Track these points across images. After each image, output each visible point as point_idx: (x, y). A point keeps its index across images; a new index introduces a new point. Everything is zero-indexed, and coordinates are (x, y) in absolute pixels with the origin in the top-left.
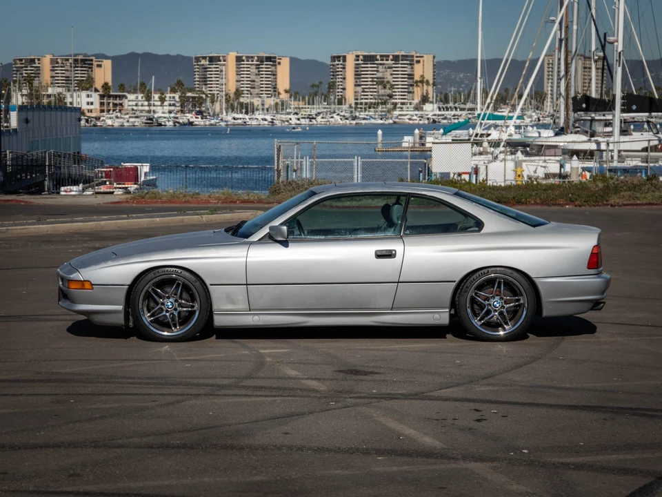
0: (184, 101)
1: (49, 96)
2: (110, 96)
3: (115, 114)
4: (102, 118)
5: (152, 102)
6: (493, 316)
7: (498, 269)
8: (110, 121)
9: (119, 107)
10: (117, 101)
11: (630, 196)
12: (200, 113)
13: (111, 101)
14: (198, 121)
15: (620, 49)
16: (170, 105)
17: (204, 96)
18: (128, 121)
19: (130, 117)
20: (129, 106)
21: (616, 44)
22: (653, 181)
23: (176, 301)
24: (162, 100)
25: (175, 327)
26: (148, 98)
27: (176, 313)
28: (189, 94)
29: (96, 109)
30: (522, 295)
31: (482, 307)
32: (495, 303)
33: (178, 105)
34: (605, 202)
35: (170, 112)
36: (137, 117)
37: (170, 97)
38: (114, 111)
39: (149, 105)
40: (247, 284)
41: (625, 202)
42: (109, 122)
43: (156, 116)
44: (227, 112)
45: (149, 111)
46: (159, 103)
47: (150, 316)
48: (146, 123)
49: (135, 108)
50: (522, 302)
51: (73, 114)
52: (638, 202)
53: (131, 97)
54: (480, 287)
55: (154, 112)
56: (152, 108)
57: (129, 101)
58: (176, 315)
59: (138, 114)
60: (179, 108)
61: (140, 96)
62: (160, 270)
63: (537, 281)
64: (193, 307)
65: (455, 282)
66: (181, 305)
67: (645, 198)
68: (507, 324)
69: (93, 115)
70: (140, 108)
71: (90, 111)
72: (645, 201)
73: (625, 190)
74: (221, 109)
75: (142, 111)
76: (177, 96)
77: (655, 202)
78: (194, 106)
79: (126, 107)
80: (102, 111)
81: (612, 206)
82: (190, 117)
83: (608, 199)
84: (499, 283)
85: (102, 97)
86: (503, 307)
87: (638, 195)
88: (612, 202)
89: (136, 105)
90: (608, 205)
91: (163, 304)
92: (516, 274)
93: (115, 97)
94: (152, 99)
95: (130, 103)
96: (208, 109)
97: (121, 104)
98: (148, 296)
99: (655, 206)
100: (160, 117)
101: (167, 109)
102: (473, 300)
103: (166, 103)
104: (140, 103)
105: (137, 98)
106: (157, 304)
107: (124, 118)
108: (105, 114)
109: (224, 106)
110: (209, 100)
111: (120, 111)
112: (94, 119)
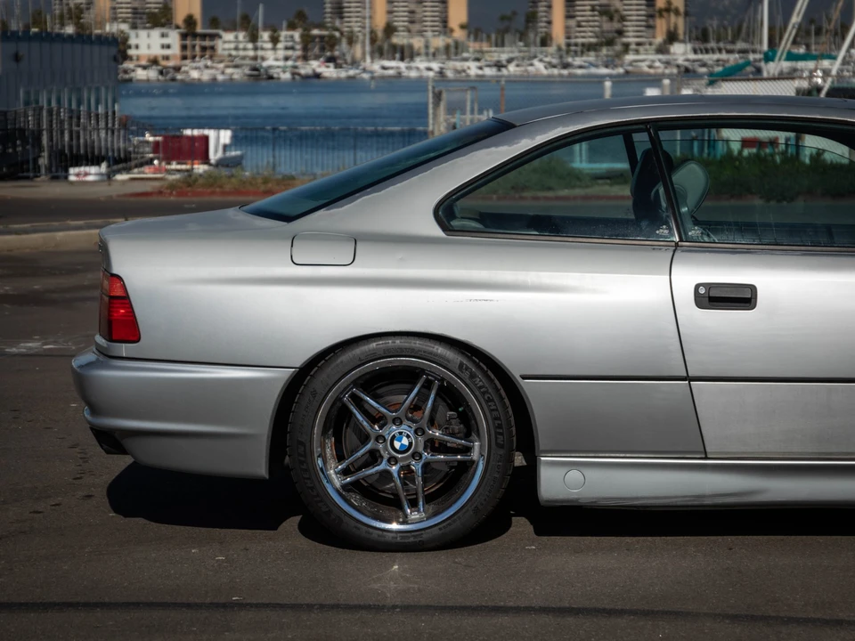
0: (307, 41)
2: (195, 36)
3: (201, 64)
4: (183, 69)
5: (259, 44)
8: (196, 72)
9: (209, 51)
10: (207, 43)
12: (331, 60)
13: (198, 42)
14: (329, 71)
16: (287, 48)
17: (337, 34)
18: (223, 73)
19: (227, 67)
20: (224, 49)
24: (275, 40)
26: (254, 38)
28: (315, 32)
29: (174, 56)
33: (298, 47)
35: (286, 59)
36: (236, 66)
37: (286, 37)
38: (202, 57)
39: (256, 49)
42: (195, 74)
43: (265, 64)
44: (372, 62)
45: (255, 58)
46: (269, 45)
48: (250, 76)
49: (234, 53)
53: (229, 36)
55: (263, 59)
56: (260, 53)
57: (225, 42)
59: (238, 61)
60: (299, 53)
61: (241, 35)
69: (171, 63)
70: (242, 53)
71: (167, 58)
74: (364, 54)
75: (244, 58)
76: (297, 35)
78: (323, 49)
79: (220, 51)
80: (184, 58)
82: (315, 65)
85: (184, 36)
89: (236, 49)
93: (204, 37)
94: (259, 40)
95: (227, 46)
96: (344, 55)
97: (213, 48)
100: (270, 67)
101: (281, 53)
103: (280, 45)
104: (241, 46)
105: (236, 37)
107: (217, 69)
108: (187, 62)
109: (368, 48)
110: (344, 42)
111: (211, 57)
112: (171, 70)
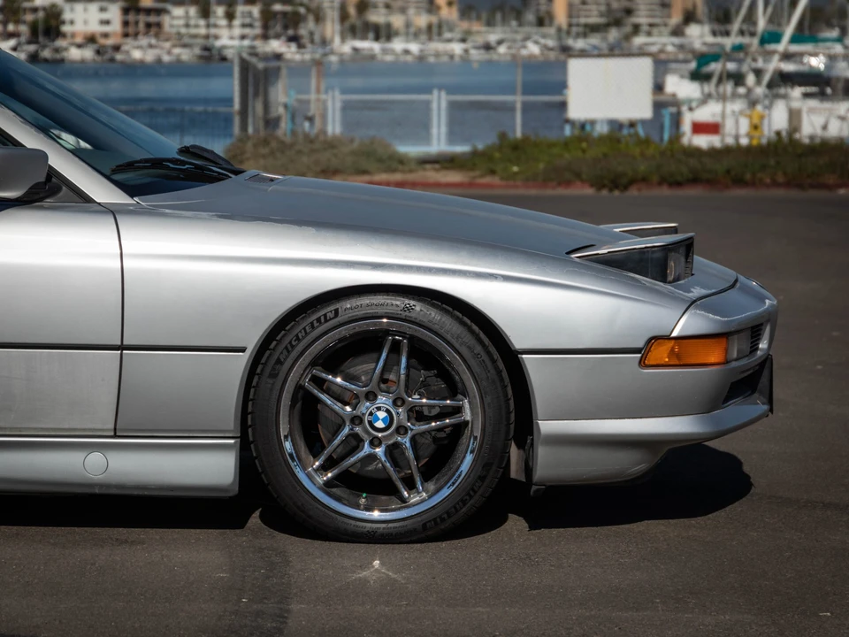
0: (268, 17)
1: (35, 10)
2: (139, 10)
3: (144, 41)
4: (125, 48)
5: (212, 20)
8: (138, 52)
9: (154, 28)
10: (152, 19)
12: (294, 39)
13: (142, 18)
14: (290, 51)
16: (244, 26)
17: (302, 10)
18: (169, 53)
19: (174, 46)
20: (172, 26)
24: (230, 16)
26: (205, 13)
28: (278, 7)
29: (115, 34)
33: (258, 24)
35: (243, 37)
36: (185, 46)
37: (243, 13)
38: (146, 33)
39: (208, 26)
42: (137, 55)
43: (218, 43)
44: (343, 39)
45: (207, 37)
46: (224, 22)
48: (201, 57)
49: (183, 30)
53: (178, 11)
55: (216, 37)
56: (213, 31)
57: (173, 18)
59: (186, 40)
60: (258, 31)
61: (193, 11)
69: (110, 42)
70: (193, 31)
71: (106, 35)
74: (333, 32)
75: (195, 36)
76: (256, 10)
78: (286, 27)
79: (167, 28)
80: (126, 35)
82: (276, 45)
85: (126, 11)
89: (187, 26)
93: (148, 11)
94: (211, 15)
95: (176, 22)
96: (312, 34)
97: (159, 25)
100: (224, 47)
101: (237, 31)
103: (237, 22)
104: (192, 22)
105: (187, 13)
107: (162, 48)
108: (129, 40)
109: (338, 27)
110: (311, 18)
111: (157, 36)
112: (110, 51)
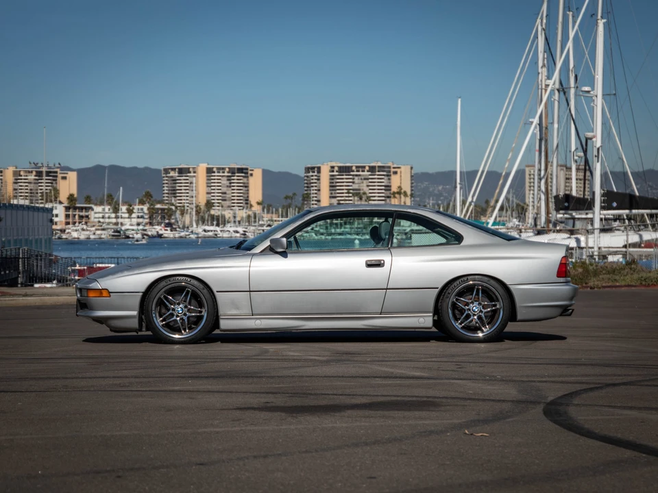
0: (153, 213)
2: (75, 208)
3: (80, 227)
4: (67, 231)
5: (119, 214)
6: (472, 320)
7: (477, 277)
8: (75, 233)
9: (85, 219)
10: (83, 213)
11: (609, 279)
12: (169, 225)
13: (77, 213)
14: (168, 233)
15: (599, 144)
16: (138, 217)
17: (173, 208)
18: (94, 234)
19: (97, 230)
20: (95, 218)
21: (594, 139)
22: (633, 266)
23: (186, 307)
24: (130, 212)
25: (185, 330)
26: (116, 210)
27: (185, 318)
28: (158, 206)
29: (61, 222)
30: (498, 301)
31: (462, 311)
32: (474, 308)
33: (146, 217)
34: (584, 285)
35: (138, 224)
36: (103, 230)
37: (138, 209)
38: (80, 223)
39: (117, 217)
40: (250, 291)
41: (604, 285)
42: (75, 235)
43: (123, 228)
44: (197, 225)
45: (116, 224)
46: (127, 215)
47: (162, 321)
48: (113, 236)
49: (102, 220)
50: (498, 307)
51: (45, 214)
52: (618, 284)
53: (98, 209)
54: (461, 294)
55: (122, 224)
56: (120, 220)
57: (96, 213)
58: (186, 320)
59: (105, 226)
60: (147, 220)
61: (107, 208)
62: (172, 279)
63: (512, 288)
64: (201, 312)
65: (437, 288)
66: (189, 310)
67: (624, 280)
68: (485, 326)
69: (59, 227)
70: (107, 220)
71: (55, 223)
72: (623, 283)
73: (604, 274)
74: (191, 222)
75: (109, 224)
76: (145, 208)
77: (634, 284)
79: (92, 219)
80: (68, 223)
81: (591, 288)
82: (159, 229)
83: (587, 281)
84: (478, 290)
85: (67, 209)
86: (481, 311)
87: (617, 277)
88: (591, 284)
89: (103, 217)
90: (587, 287)
91: (174, 310)
92: (492, 282)
93: (81, 209)
94: (120, 212)
95: (97, 215)
96: (178, 222)
97: (87, 217)
98: (161, 303)
99: (633, 288)
100: (128, 229)
101: (135, 221)
102: (454, 306)
103: (134, 215)
104: (107, 215)
105: (104, 209)
106: (168, 310)
107: (90, 231)
108: (70, 226)
109: (194, 218)
110: (178, 212)
111: (86, 223)
112: (59, 232)
